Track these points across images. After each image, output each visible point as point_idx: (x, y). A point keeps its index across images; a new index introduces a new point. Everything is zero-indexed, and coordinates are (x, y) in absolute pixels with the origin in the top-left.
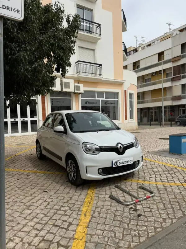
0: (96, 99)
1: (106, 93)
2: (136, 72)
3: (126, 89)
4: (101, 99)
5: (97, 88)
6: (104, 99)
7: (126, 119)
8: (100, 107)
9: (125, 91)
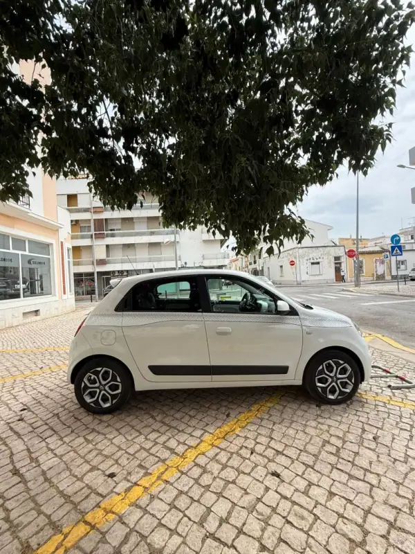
0: (12, 251)
1: (30, 241)
2: (70, 211)
3: (62, 241)
4: (20, 253)
5: (13, 227)
6: (27, 253)
7: (65, 293)
8: (18, 268)
9: (62, 243)
